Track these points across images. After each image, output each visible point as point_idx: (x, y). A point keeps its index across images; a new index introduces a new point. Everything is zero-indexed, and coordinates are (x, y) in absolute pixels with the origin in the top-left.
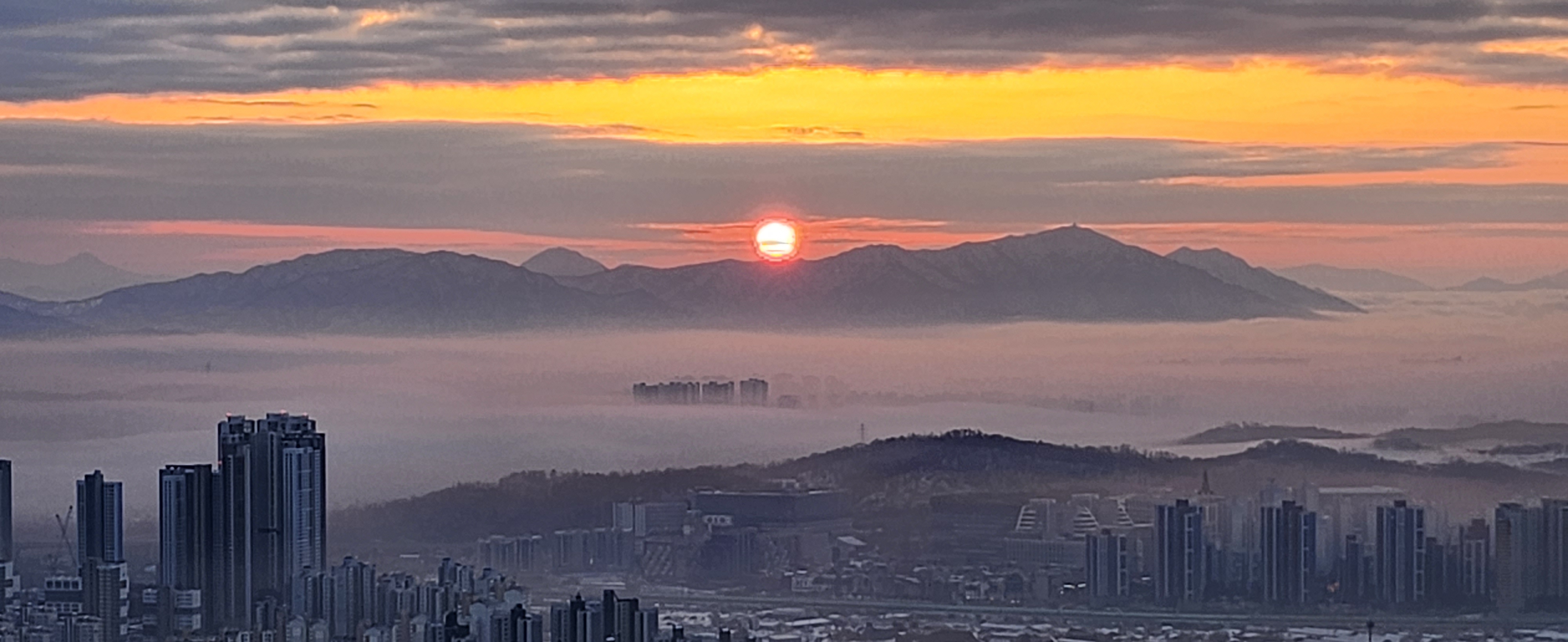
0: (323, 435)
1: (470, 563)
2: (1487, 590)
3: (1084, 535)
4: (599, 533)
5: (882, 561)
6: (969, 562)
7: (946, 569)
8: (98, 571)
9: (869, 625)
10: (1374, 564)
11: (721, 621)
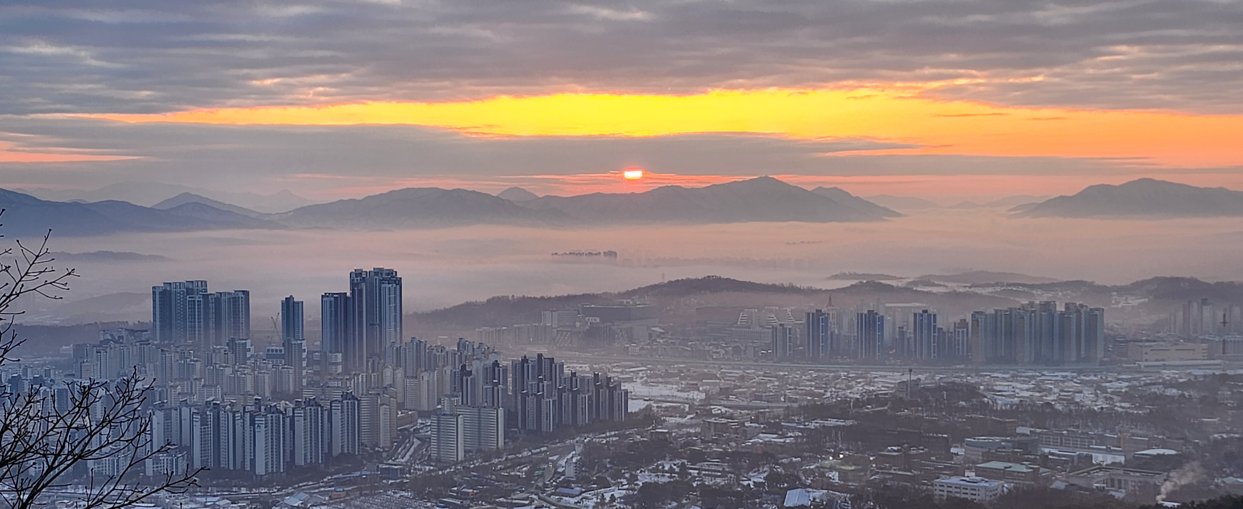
0: (401, 278)
1: (473, 340)
2: (967, 352)
3: (770, 327)
4: (535, 326)
5: (673, 339)
6: (715, 340)
7: (703, 343)
8: (292, 344)
9: (666, 370)
10: (912, 341)
11: (594, 369)
